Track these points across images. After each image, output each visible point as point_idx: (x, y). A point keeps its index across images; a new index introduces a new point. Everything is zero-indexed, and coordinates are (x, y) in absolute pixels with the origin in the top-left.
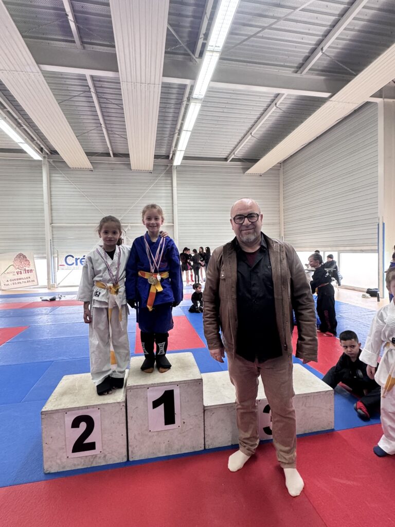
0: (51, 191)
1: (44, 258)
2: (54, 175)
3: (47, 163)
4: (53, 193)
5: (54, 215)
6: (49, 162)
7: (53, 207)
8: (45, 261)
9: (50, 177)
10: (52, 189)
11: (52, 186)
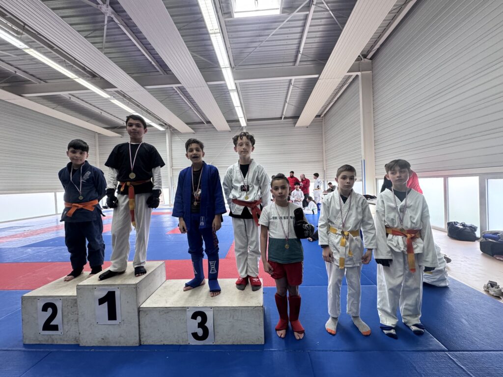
0: (171, 148)
1: (167, 188)
2: (173, 138)
3: (169, 131)
4: (173, 148)
5: (173, 162)
6: (170, 130)
7: (173, 157)
8: (168, 190)
9: (171, 139)
10: (173, 146)
11: (173, 145)
